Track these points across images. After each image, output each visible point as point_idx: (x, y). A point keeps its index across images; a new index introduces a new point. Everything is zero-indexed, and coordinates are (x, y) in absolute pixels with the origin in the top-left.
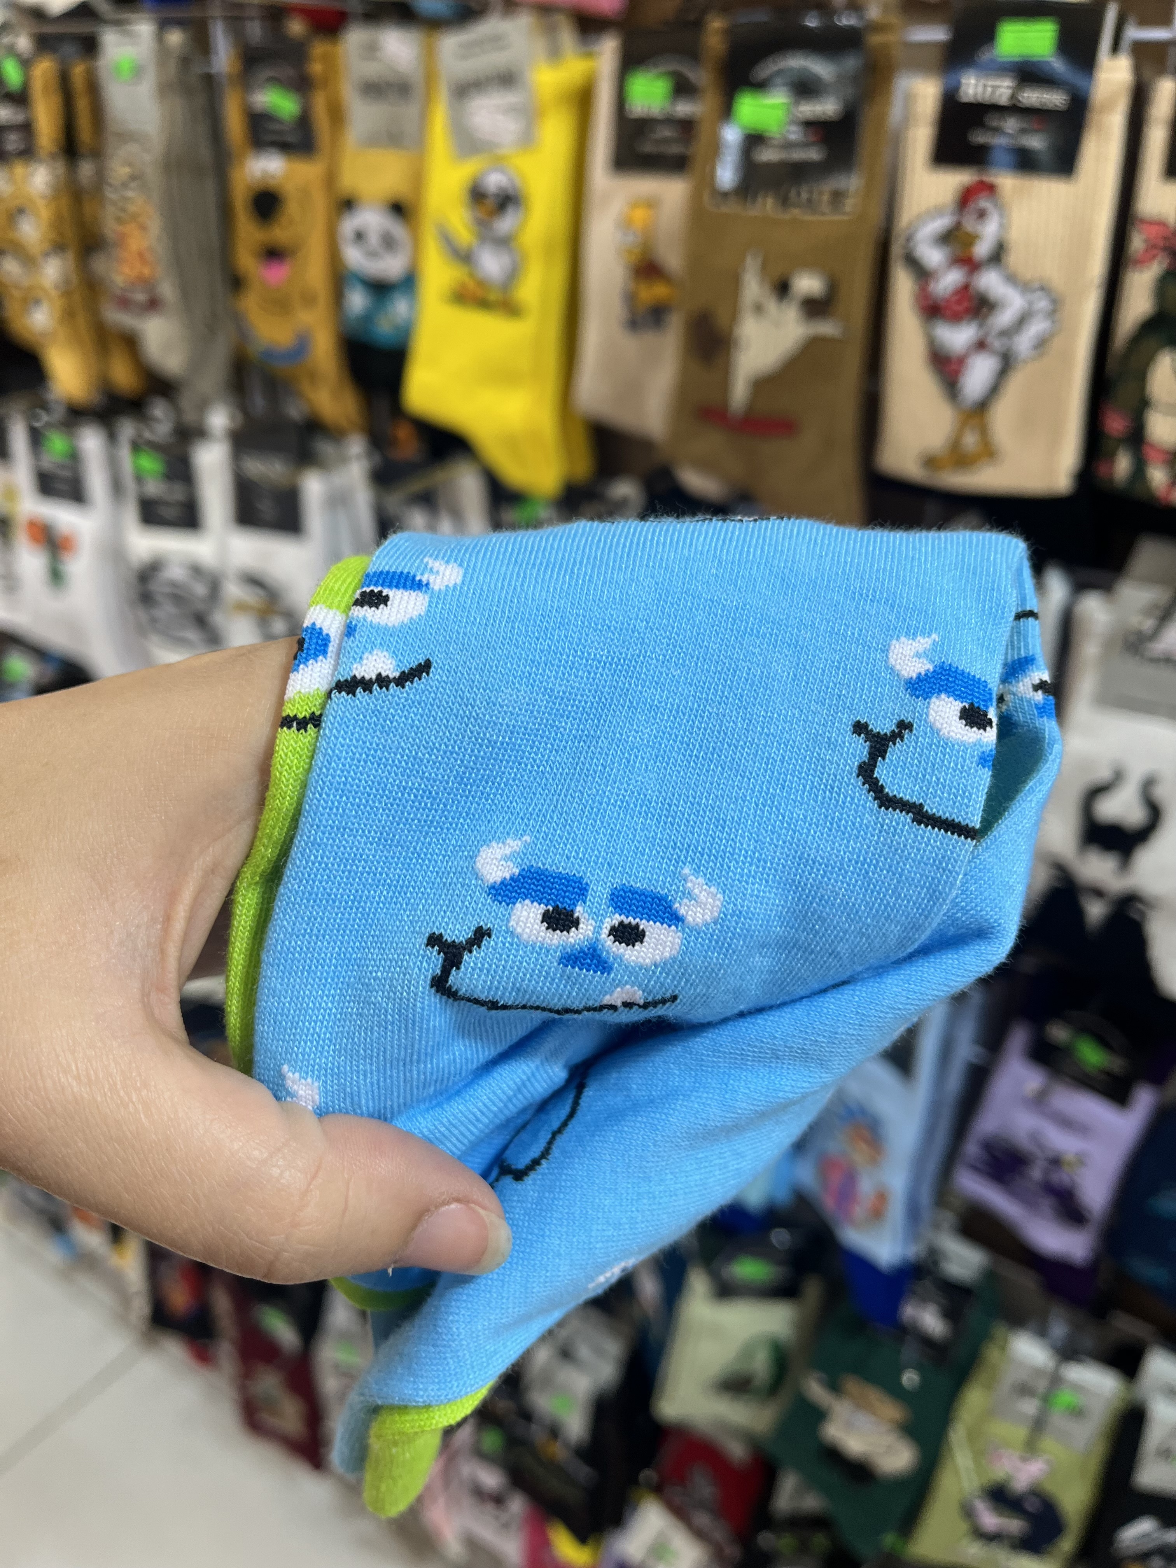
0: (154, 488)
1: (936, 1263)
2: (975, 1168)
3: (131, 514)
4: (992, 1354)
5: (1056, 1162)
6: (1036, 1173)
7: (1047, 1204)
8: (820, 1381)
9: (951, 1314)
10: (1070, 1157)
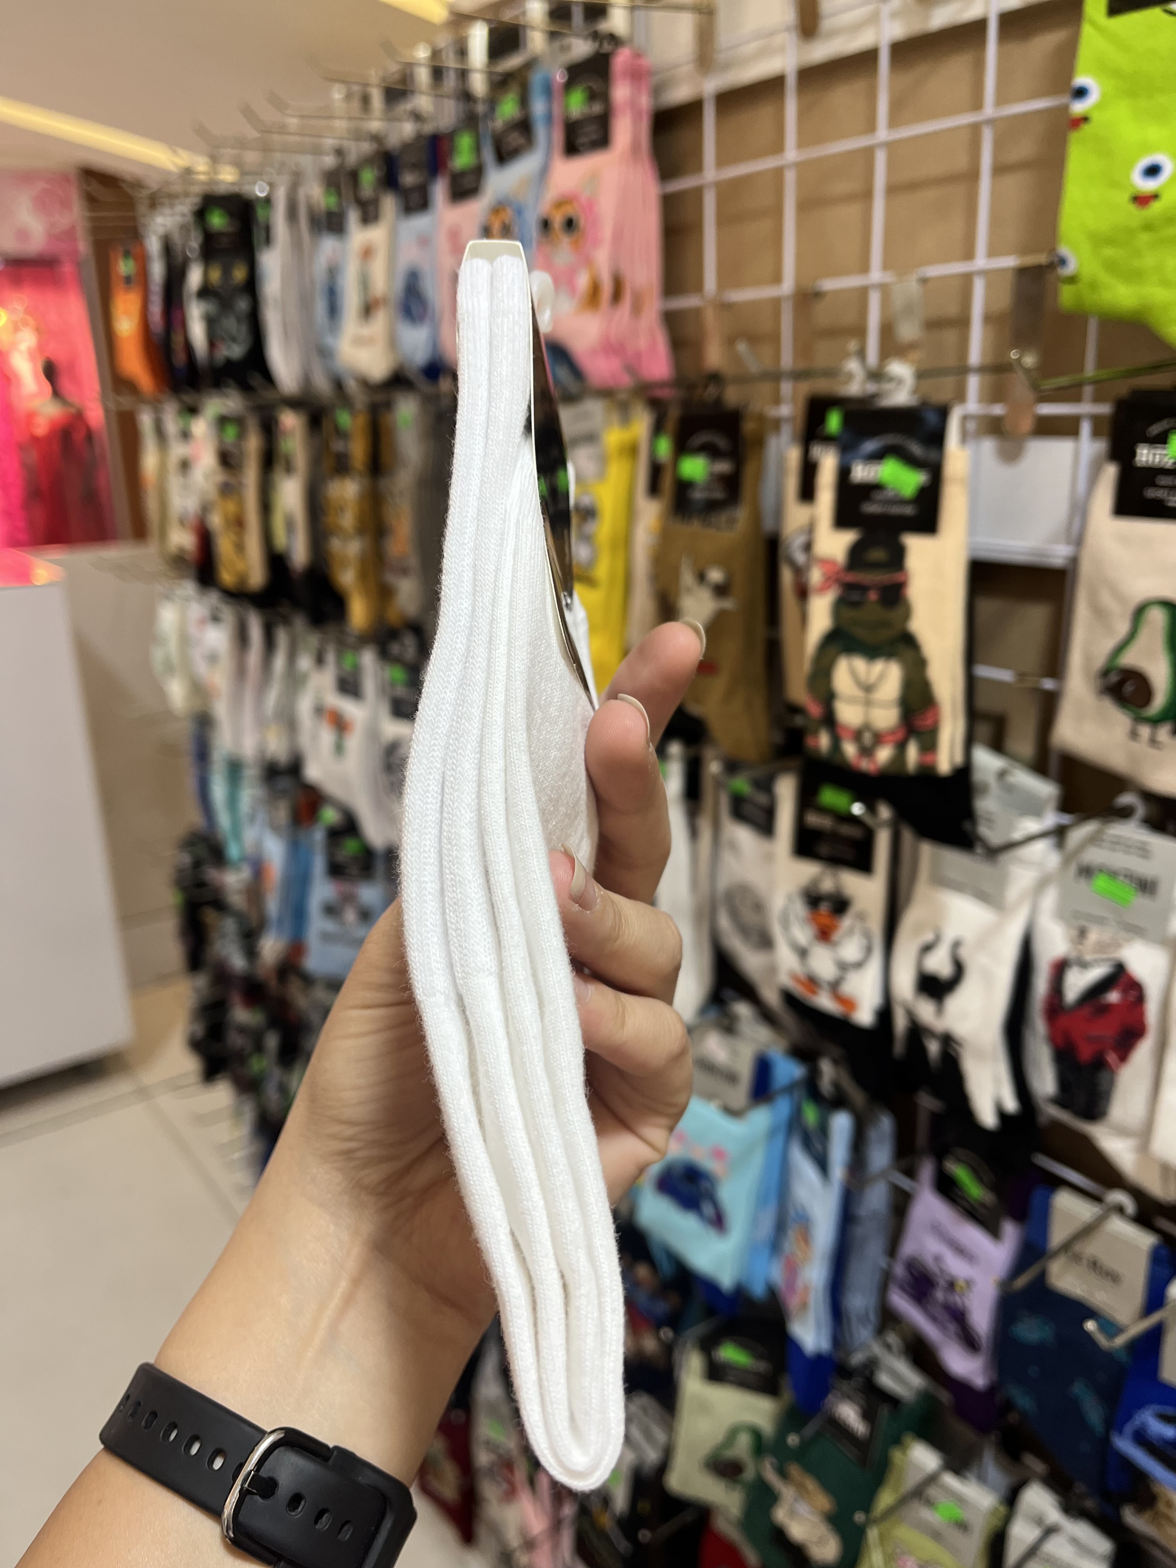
0: (401, 691)
1: (872, 1373)
2: (903, 1289)
3: (384, 710)
4: (896, 1455)
5: (951, 1285)
6: (939, 1295)
7: (952, 1327)
8: (772, 1464)
9: (867, 1415)
10: (961, 1283)
